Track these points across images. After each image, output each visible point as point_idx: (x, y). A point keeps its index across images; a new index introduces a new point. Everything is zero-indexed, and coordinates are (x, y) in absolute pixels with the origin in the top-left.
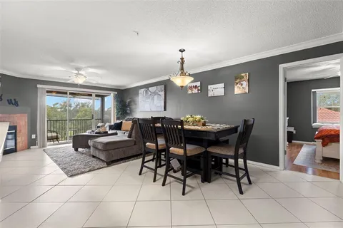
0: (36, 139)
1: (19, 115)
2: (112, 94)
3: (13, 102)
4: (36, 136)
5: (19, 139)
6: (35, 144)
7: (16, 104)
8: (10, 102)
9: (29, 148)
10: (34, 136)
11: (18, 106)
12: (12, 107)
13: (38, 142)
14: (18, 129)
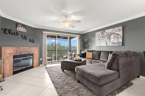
0: (42, 61)
1: (34, 48)
2: (78, 37)
3: (32, 40)
4: (42, 59)
5: (34, 61)
6: (42, 64)
7: (33, 42)
8: (30, 40)
9: (39, 65)
10: (41, 59)
11: (34, 43)
12: (31, 44)
13: (43, 62)
14: (34, 55)
